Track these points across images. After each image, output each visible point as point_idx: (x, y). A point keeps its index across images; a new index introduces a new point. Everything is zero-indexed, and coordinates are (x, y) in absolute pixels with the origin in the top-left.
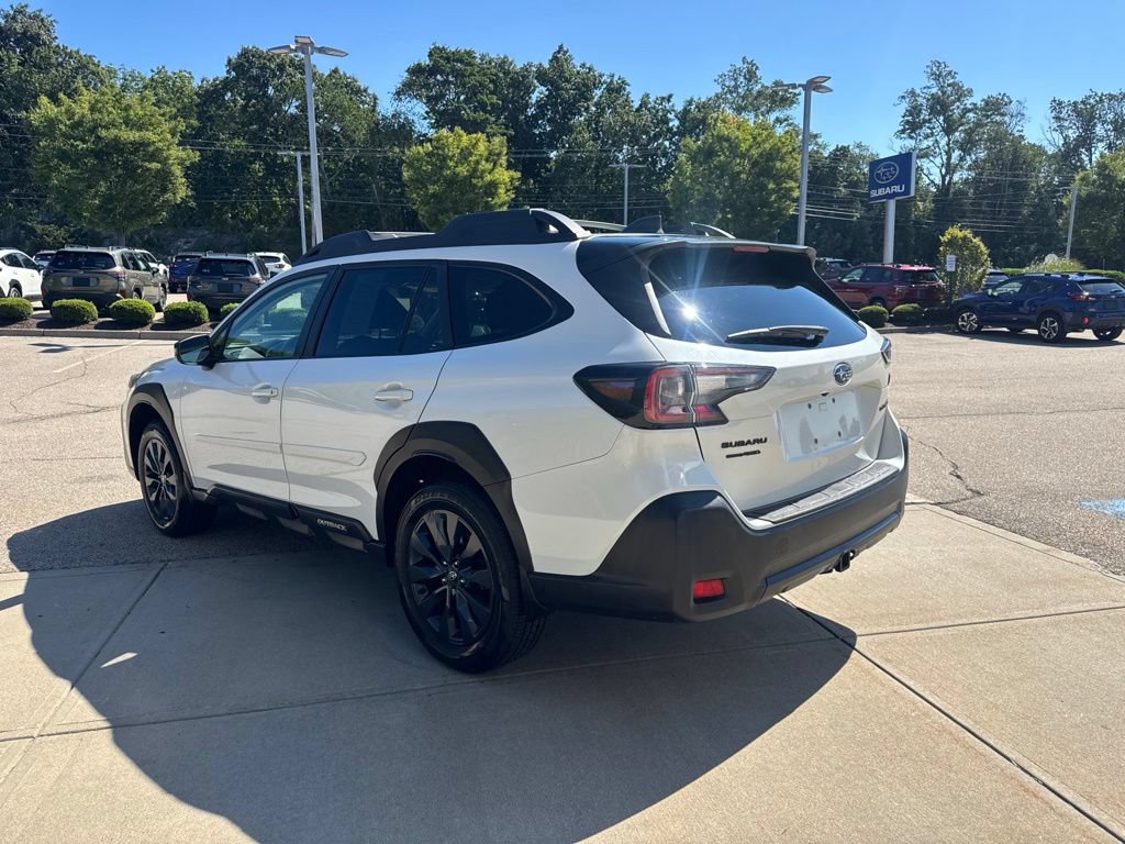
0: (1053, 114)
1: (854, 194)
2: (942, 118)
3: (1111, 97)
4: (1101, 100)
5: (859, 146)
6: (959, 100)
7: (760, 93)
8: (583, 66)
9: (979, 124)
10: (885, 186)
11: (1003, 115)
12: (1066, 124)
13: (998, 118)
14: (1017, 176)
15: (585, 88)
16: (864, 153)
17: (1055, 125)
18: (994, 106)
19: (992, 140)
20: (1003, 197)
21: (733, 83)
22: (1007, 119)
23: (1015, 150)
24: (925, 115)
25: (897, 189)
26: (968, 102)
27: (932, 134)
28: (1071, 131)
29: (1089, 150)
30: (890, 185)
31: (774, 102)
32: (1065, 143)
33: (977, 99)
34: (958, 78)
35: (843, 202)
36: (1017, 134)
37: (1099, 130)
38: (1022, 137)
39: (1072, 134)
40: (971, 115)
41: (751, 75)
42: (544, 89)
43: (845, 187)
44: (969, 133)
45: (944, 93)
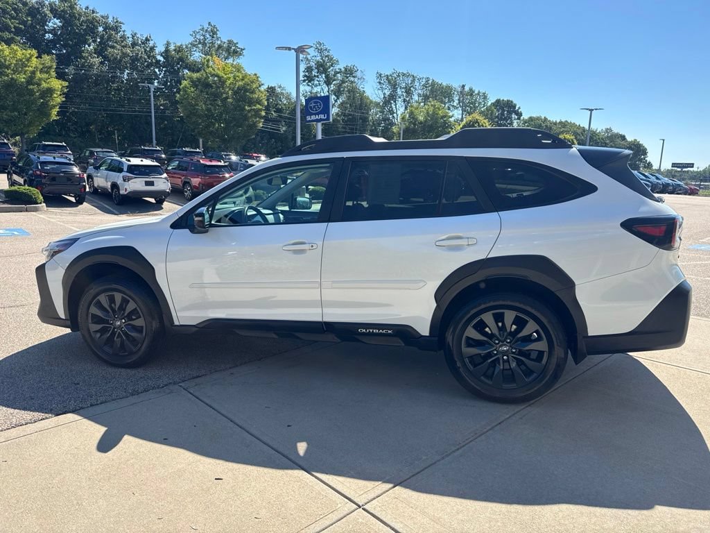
0: (378, 80)
1: (280, 116)
2: (324, 75)
3: (404, 75)
4: (399, 76)
5: (280, 87)
6: (332, 66)
7: (220, 47)
8: (87, 8)
9: (343, 82)
10: (315, 114)
11: (354, 77)
12: (384, 87)
13: (352, 79)
14: (363, 113)
15: (92, 25)
16: (284, 91)
17: (379, 87)
18: (349, 72)
19: (349, 91)
20: (357, 125)
21: (202, 37)
22: (356, 80)
23: (361, 99)
24: (314, 73)
25: (322, 116)
26: (337, 68)
27: (319, 84)
28: (386, 91)
29: (395, 102)
30: (318, 114)
31: (229, 53)
32: (384, 97)
33: (341, 66)
34: (331, 53)
35: (274, 121)
36: (362, 90)
37: (399, 91)
38: (364, 91)
39: (388, 93)
40: (339, 75)
41: (213, 33)
42: (57, 21)
43: (275, 112)
44: (339, 86)
45: (324, 61)
